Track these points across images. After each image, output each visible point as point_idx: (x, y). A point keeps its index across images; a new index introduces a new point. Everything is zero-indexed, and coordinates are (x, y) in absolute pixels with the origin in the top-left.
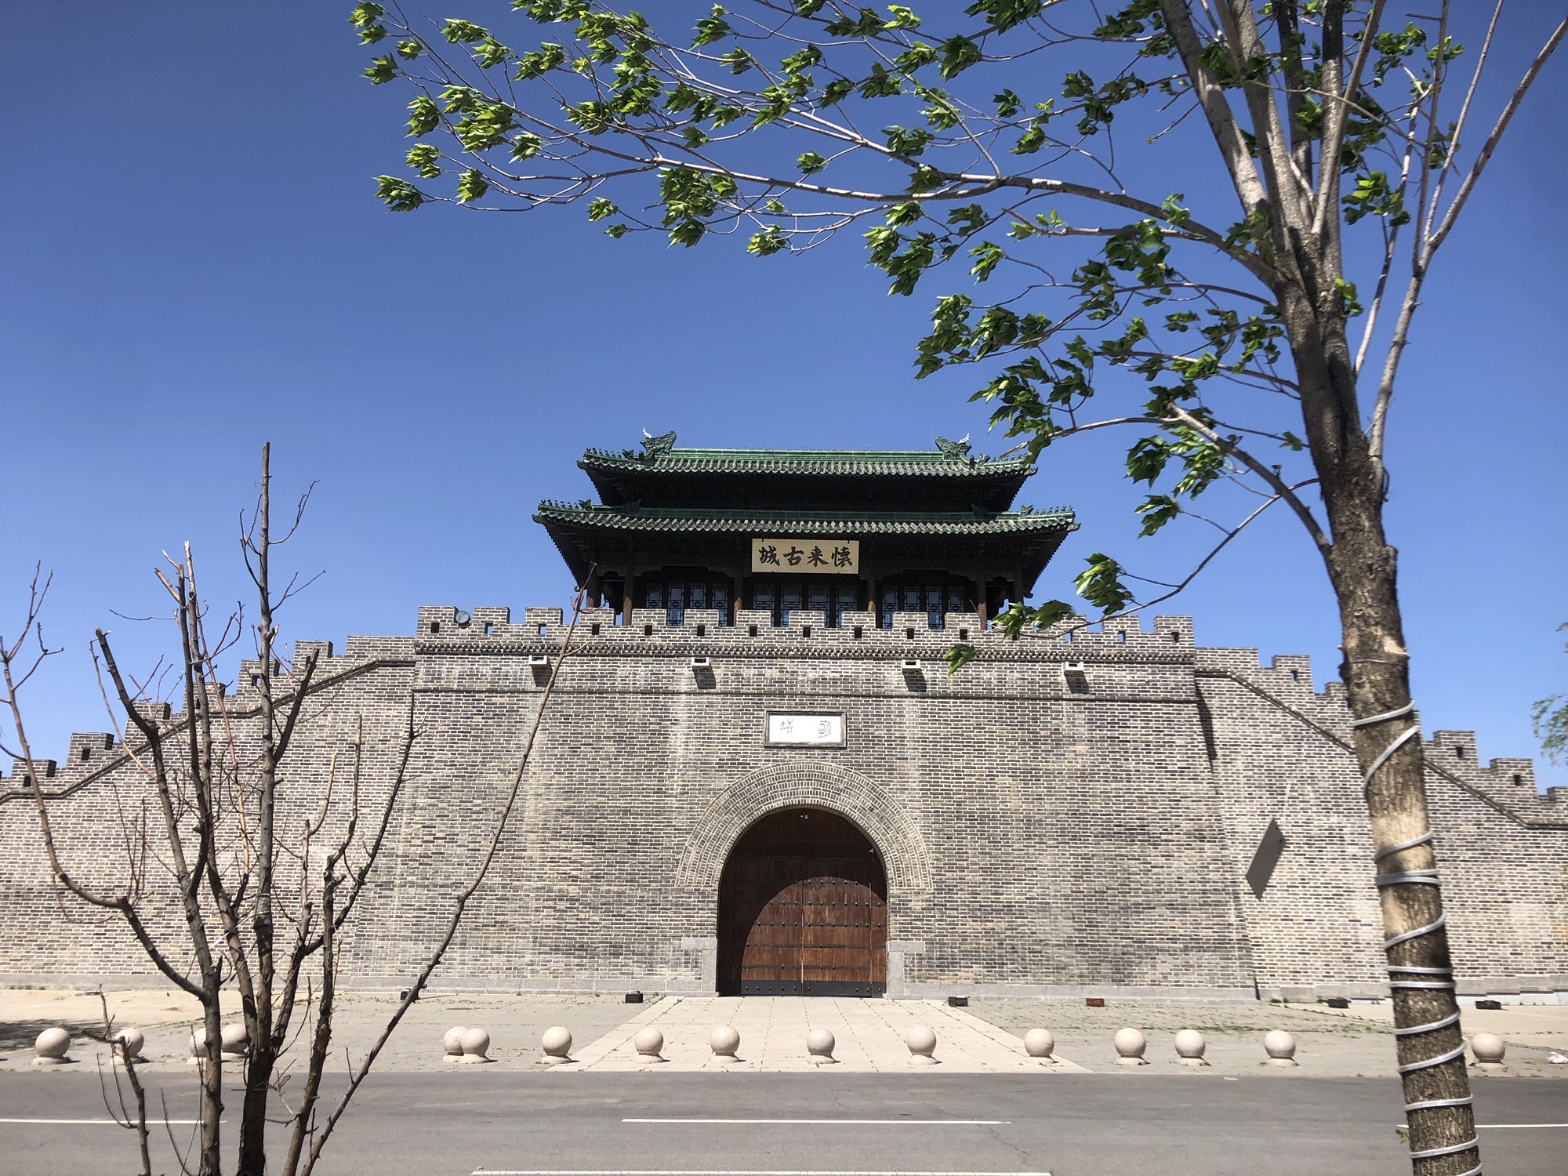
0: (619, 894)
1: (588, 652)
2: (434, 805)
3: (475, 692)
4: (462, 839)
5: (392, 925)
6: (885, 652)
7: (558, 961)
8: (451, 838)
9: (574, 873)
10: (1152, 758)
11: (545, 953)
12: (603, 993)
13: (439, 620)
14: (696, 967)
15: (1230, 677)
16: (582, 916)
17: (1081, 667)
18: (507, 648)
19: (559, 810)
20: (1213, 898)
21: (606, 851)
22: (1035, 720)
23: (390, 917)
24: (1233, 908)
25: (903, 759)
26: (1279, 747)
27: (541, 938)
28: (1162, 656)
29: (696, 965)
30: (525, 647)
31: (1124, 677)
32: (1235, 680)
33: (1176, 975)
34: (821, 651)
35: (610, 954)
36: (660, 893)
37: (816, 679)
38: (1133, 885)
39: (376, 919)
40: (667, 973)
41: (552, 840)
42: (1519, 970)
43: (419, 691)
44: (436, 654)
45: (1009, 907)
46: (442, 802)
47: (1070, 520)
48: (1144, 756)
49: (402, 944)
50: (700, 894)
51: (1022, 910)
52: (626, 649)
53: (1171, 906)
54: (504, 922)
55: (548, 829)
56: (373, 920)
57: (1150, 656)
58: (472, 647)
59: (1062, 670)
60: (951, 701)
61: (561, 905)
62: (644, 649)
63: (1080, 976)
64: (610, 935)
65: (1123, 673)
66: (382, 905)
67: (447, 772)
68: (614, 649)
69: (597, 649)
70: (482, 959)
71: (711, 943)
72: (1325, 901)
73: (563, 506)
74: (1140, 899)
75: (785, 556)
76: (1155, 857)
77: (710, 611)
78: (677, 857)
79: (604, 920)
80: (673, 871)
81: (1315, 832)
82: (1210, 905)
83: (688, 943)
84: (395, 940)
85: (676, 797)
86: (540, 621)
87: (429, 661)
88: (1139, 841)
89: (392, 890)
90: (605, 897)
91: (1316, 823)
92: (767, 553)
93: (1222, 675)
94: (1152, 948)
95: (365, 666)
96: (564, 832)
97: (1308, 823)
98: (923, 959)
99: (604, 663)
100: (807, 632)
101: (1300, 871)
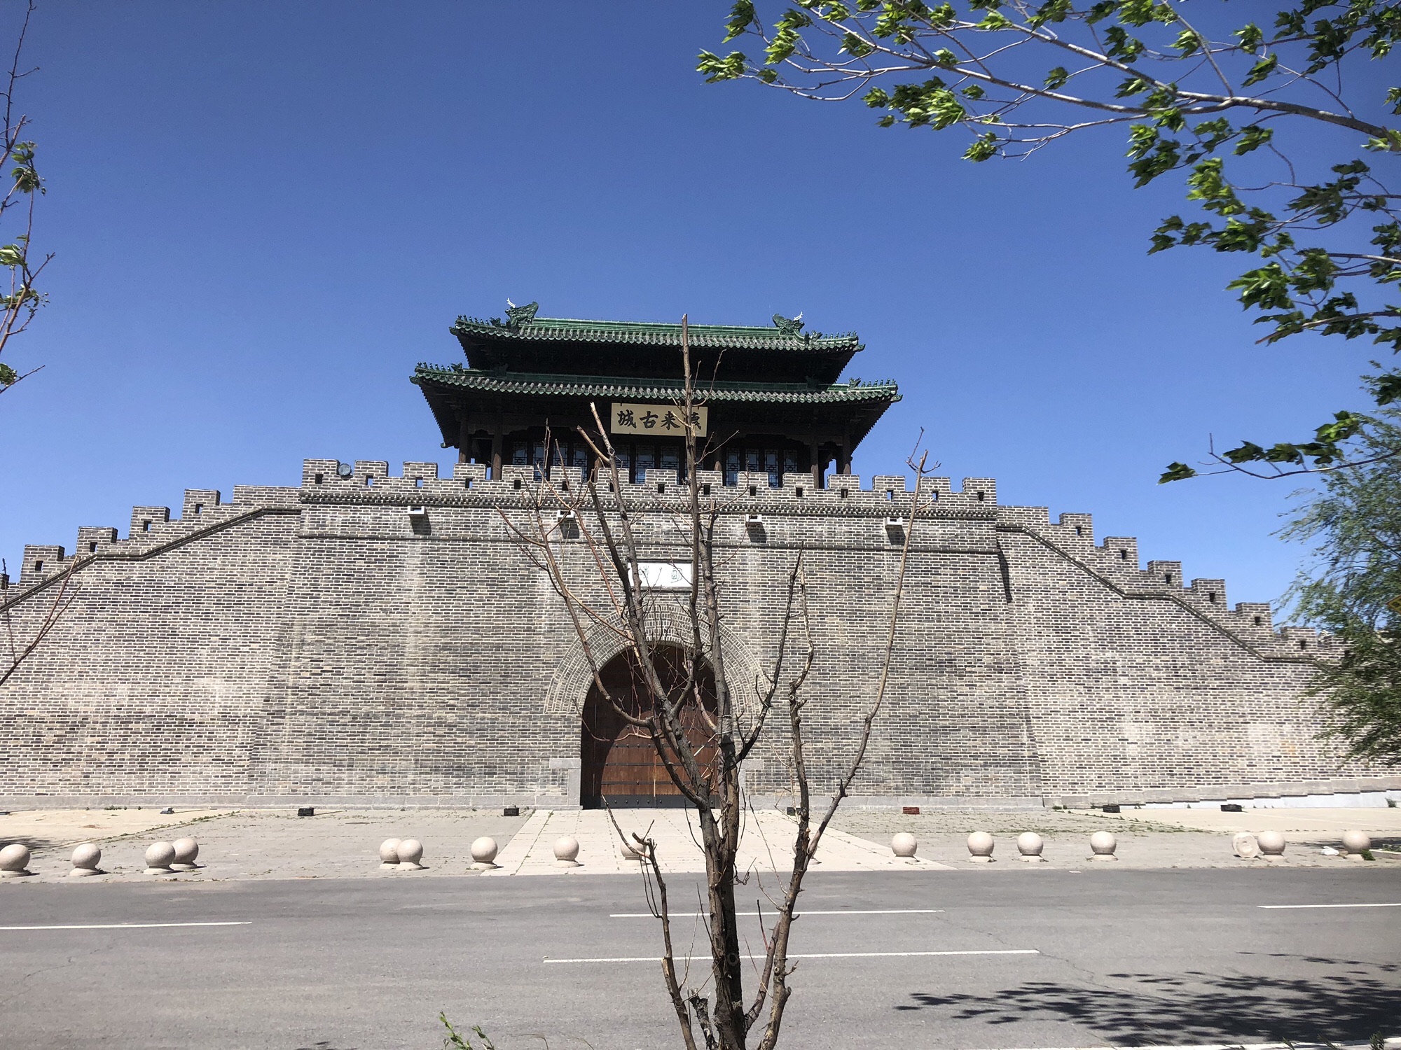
0: (493, 721)
1: (462, 503)
2: (321, 641)
3: (357, 538)
4: (349, 671)
5: (284, 749)
6: (730, 507)
7: (438, 780)
8: (338, 672)
9: (452, 702)
10: (960, 601)
11: (426, 773)
12: (479, 808)
13: (323, 472)
14: (563, 784)
15: (1024, 531)
16: (459, 740)
17: (900, 522)
18: (387, 499)
19: (437, 646)
20: (1009, 721)
21: (480, 683)
22: (860, 568)
23: (282, 742)
24: (1025, 730)
25: (746, 601)
26: (1064, 593)
27: (422, 760)
28: (969, 513)
29: (563, 783)
30: (403, 499)
31: (936, 530)
32: (1028, 534)
33: (976, 787)
34: (674, 506)
35: (485, 774)
36: (530, 720)
37: (669, 531)
38: (941, 711)
39: (269, 744)
40: (537, 789)
41: (431, 672)
42: (1254, 779)
43: (305, 537)
44: (320, 503)
45: (836, 729)
46: (328, 638)
47: (893, 392)
48: (952, 600)
49: (294, 767)
50: (565, 720)
51: (847, 732)
52: (497, 501)
53: (973, 728)
54: (388, 746)
55: (426, 663)
56: (266, 745)
57: (959, 513)
58: (354, 498)
59: (884, 525)
60: (788, 551)
61: (441, 731)
62: (513, 502)
63: (896, 789)
64: (485, 757)
65: (936, 527)
66: (274, 731)
67: (332, 611)
68: (486, 501)
69: (470, 501)
70: (368, 779)
71: (576, 763)
72: (1099, 723)
73: (438, 369)
74: (948, 722)
75: (641, 419)
76: (960, 686)
77: (573, 468)
78: (545, 688)
79: (479, 743)
80: (541, 700)
81: (1093, 665)
82: (1007, 727)
83: (555, 763)
84: (287, 762)
85: (544, 634)
86: (416, 473)
87: (314, 509)
88: (947, 672)
89: (284, 718)
90: (480, 723)
91: (1094, 657)
92: (625, 416)
93: (1017, 529)
94: (957, 764)
95: (252, 514)
96: (442, 666)
97: (1087, 657)
98: (762, 775)
99: (477, 514)
100: (661, 488)
101: (1079, 698)
